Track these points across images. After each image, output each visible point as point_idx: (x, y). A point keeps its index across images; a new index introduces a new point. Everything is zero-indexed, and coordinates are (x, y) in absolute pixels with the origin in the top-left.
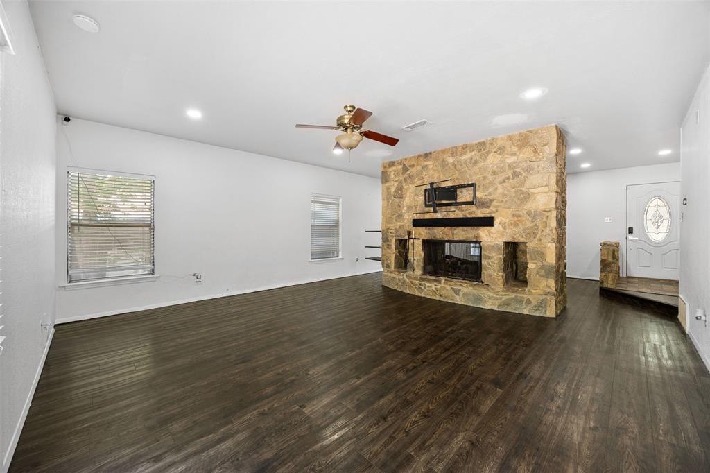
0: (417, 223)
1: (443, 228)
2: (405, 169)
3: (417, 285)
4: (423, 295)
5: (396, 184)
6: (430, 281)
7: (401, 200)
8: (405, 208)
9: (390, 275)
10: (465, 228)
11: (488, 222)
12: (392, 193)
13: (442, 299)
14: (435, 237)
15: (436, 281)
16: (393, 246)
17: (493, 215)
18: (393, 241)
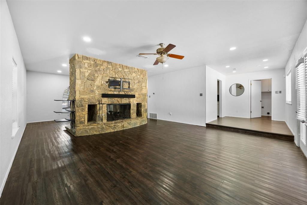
0: (104, 96)
1: (117, 98)
2: (96, 65)
3: (112, 127)
4: (116, 130)
5: (89, 71)
6: (119, 123)
7: (92, 82)
8: (96, 87)
11: (133, 96)
12: (86, 76)
14: (113, 103)
15: (121, 122)
16: (87, 110)
18: (87, 106)
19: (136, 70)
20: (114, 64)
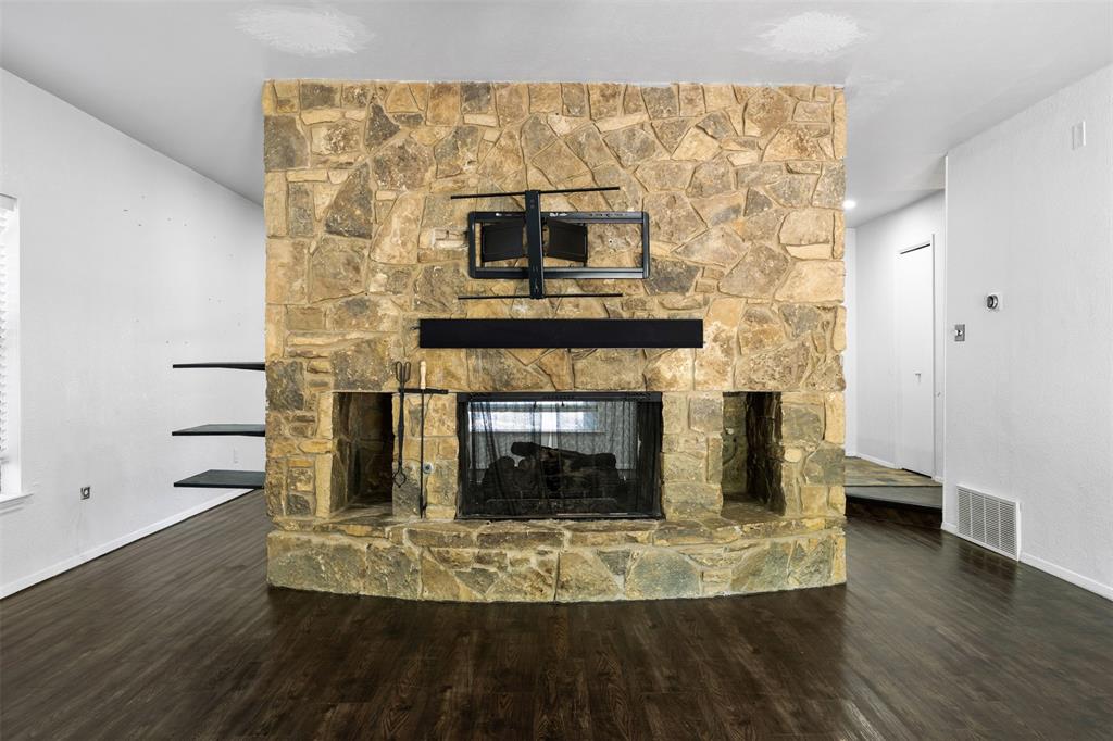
0: (436, 334)
1: (538, 352)
2: (381, 128)
3: (467, 564)
4: (491, 596)
5: (340, 178)
6: (520, 541)
7: (360, 242)
8: (381, 277)
9: (316, 540)
10: (614, 352)
11: (687, 334)
12: (319, 212)
13: (565, 598)
14: (507, 384)
15: (542, 537)
16: (326, 425)
17: (696, 315)
18: (327, 403)
19: (715, 104)
20: (516, 91)
